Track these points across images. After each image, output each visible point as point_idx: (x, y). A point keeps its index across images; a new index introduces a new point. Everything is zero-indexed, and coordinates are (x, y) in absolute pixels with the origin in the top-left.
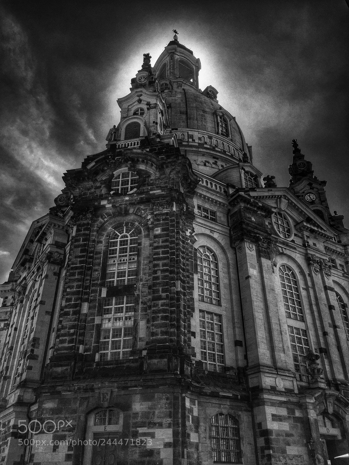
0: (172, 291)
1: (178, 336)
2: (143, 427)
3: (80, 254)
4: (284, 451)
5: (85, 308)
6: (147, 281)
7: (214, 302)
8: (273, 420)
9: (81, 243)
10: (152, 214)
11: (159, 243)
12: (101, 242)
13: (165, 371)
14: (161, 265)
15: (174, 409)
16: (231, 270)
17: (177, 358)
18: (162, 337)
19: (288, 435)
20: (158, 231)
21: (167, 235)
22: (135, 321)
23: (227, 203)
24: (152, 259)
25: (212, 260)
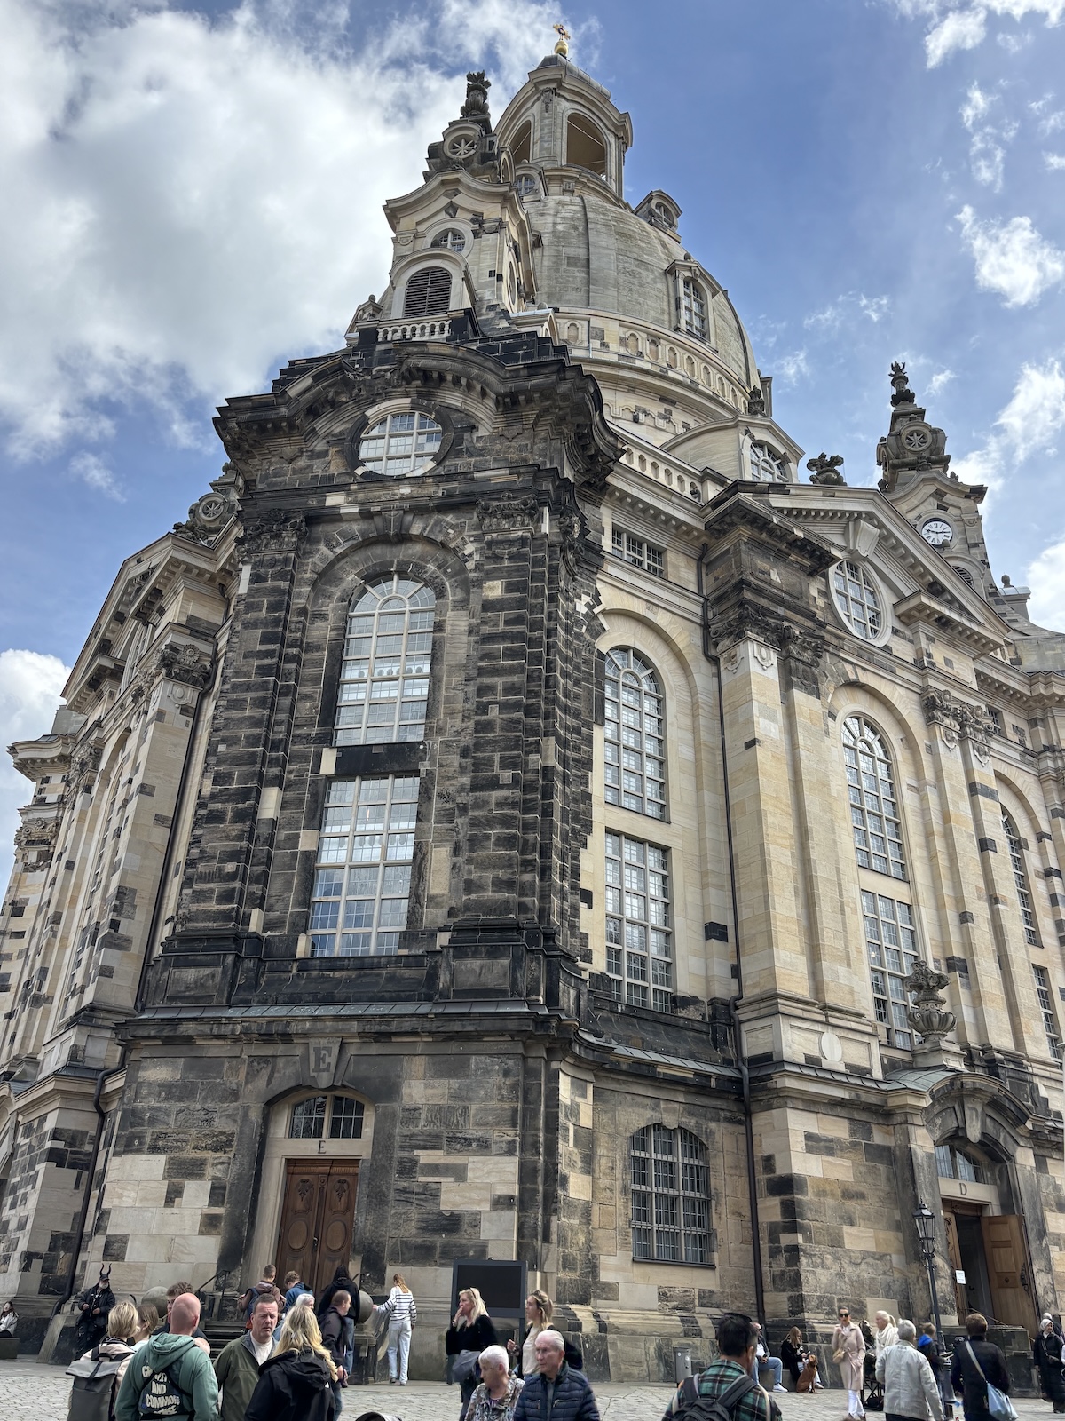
0: (531, 766)
1: (544, 897)
2: (432, 1148)
3: (260, 647)
4: (836, 1242)
5: (270, 803)
6: (458, 733)
7: (650, 810)
8: (809, 1150)
9: (264, 614)
10: (477, 539)
11: (496, 625)
12: (323, 617)
13: (502, 993)
14: (500, 688)
15: (525, 1101)
16: (702, 721)
17: (538, 959)
18: (498, 896)
19: (848, 1194)
20: (495, 589)
21: (521, 604)
22: (418, 848)
23: (701, 526)
24: (474, 673)
25: (647, 689)
